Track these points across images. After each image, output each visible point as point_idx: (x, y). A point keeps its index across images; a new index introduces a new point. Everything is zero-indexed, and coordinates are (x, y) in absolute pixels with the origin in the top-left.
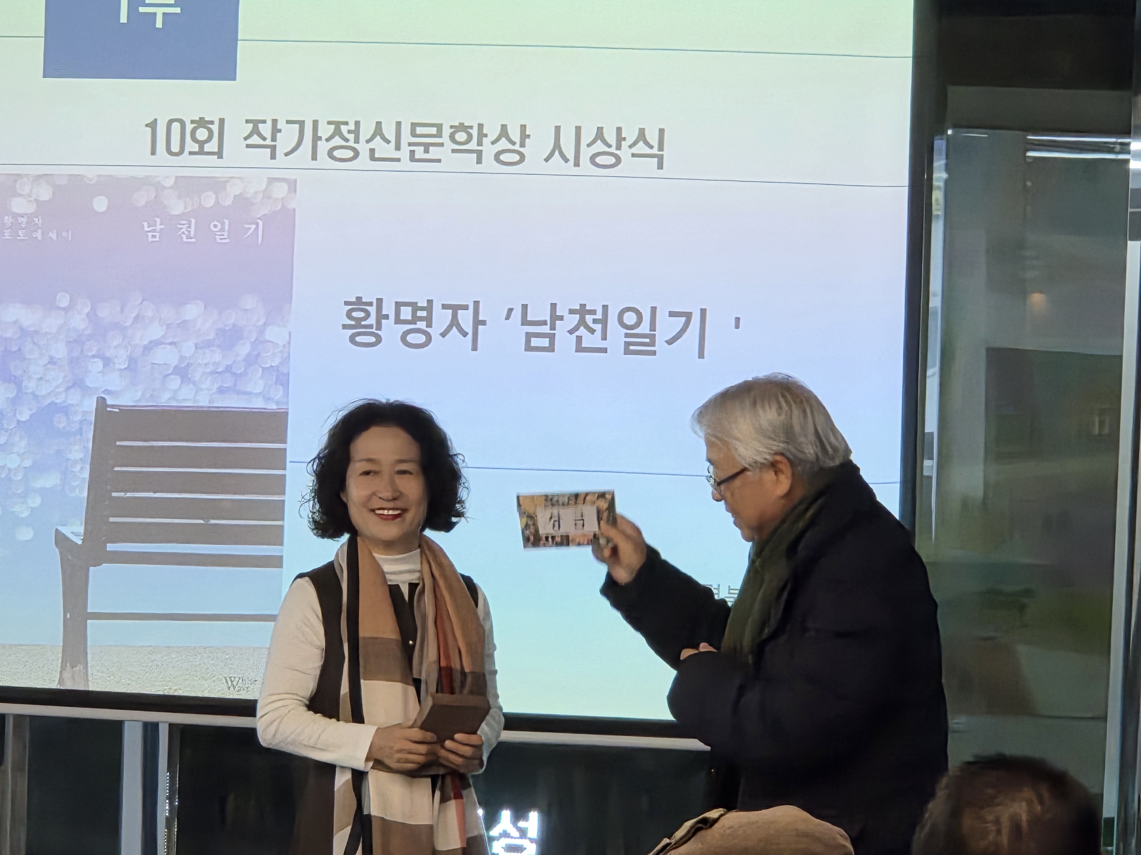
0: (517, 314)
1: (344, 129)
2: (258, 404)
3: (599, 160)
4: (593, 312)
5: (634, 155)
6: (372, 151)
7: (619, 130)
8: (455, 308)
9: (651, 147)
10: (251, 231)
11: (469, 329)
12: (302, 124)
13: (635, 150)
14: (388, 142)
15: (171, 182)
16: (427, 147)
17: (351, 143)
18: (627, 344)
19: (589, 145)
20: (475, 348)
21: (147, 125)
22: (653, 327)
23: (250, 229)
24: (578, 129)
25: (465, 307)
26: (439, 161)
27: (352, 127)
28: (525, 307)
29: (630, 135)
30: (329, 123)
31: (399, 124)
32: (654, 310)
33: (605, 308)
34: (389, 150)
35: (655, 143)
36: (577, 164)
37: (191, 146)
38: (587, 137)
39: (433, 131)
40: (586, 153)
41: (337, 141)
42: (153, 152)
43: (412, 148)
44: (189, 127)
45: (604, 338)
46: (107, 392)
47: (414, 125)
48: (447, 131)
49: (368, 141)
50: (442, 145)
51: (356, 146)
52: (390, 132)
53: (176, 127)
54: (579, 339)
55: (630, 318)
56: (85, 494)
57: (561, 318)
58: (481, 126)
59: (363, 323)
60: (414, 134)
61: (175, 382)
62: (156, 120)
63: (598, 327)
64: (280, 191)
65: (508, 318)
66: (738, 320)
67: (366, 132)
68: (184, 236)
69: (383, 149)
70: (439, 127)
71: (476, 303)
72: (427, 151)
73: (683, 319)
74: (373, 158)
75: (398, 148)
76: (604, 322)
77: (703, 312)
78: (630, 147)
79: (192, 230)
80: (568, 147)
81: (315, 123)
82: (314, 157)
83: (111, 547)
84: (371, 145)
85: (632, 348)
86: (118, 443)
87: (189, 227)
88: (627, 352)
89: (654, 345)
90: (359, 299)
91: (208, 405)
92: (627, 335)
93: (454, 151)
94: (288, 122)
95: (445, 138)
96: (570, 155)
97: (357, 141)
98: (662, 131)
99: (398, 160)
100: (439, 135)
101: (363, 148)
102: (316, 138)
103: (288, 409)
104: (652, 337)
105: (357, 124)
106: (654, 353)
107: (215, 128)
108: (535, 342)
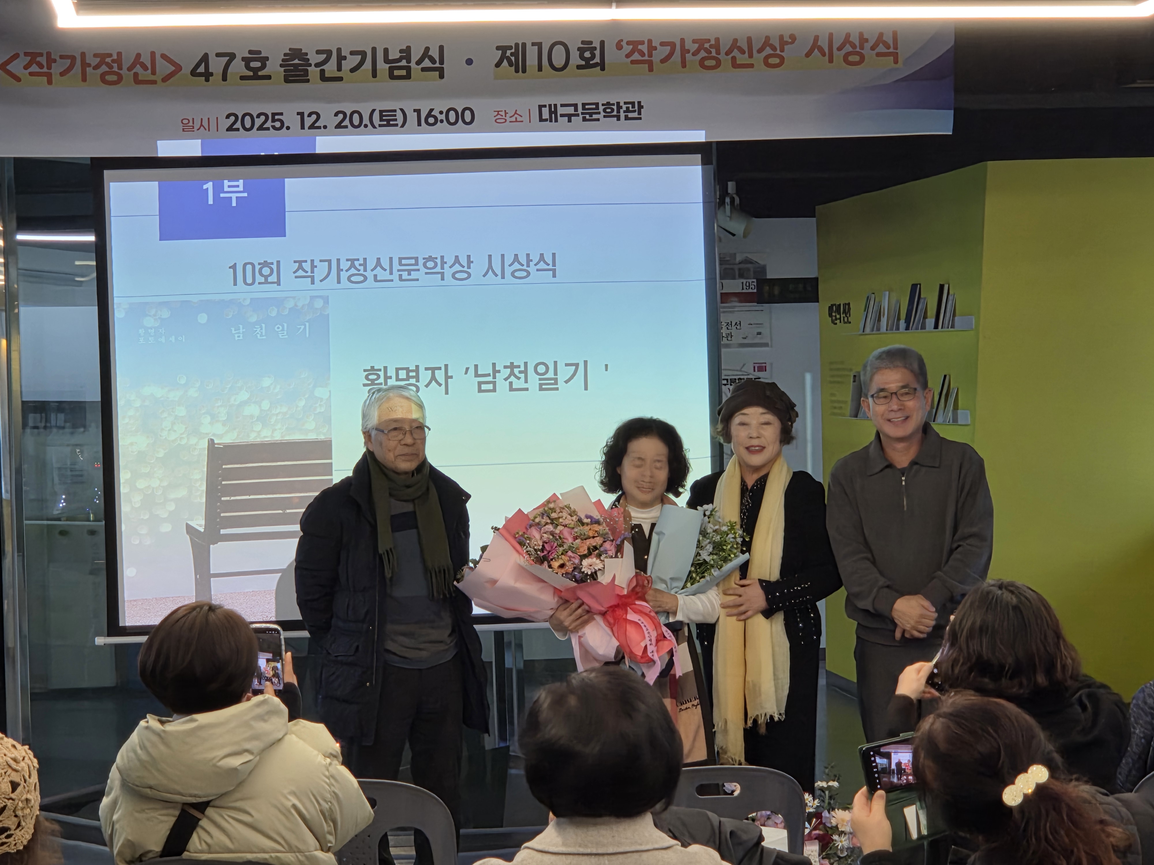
0: (472, 371)
1: (357, 263)
2: (312, 437)
3: (517, 274)
4: (519, 367)
5: (538, 270)
6: (375, 276)
7: (528, 255)
8: (433, 370)
9: (548, 265)
10: (301, 330)
11: (443, 382)
12: (329, 262)
13: (538, 267)
14: (385, 270)
15: (248, 302)
16: (409, 272)
17: (362, 272)
18: (541, 385)
19: (510, 266)
20: (447, 393)
21: (230, 268)
22: (556, 373)
23: (301, 328)
24: (503, 256)
25: (440, 368)
26: (418, 280)
27: (361, 262)
28: (476, 366)
29: (535, 258)
30: (347, 260)
31: (391, 259)
32: (556, 363)
33: (526, 364)
34: (386, 275)
35: (551, 262)
36: (503, 277)
37: (259, 279)
38: (508, 260)
39: (413, 261)
40: (508, 270)
41: (353, 271)
42: (235, 284)
43: (401, 273)
44: (257, 267)
45: (526, 381)
46: (214, 435)
47: (400, 259)
48: (421, 262)
49: (372, 270)
50: (418, 270)
51: (365, 273)
52: (386, 264)
53: (249, 268)
54: (511, 383)
55: (541, 369)
56: (204, 500)
57: (499, 371)
58: (442, 257)
59: (376, 382)
60: (400, 264)
61: (258, 427)
62: (235, 264)
63: (522, 376)
64: (319, 304)
65: (466, 373)
66: (606, 366)
67: (370, 265)
68: (259, 336)
69: (382, 275)
70: (416, 259)
71: (446, 366)
72: (409, 274)
73: (574, 367)
74: (376, 280)
75: (391, 273)
76: (525, 372)
77: (586, 362)
78: (536, 265)
79: (264, 331)
80: (497, 267)
81: (338, 260)
82: (339, 282)
83: (223, 532)
84: (375, 272)
85: (544, 387)
86: (224, 467)
87: (261, 329)
88: (541, 389)
89: (557, 384)
90: (372, 367)
91: (281, 439)
92: (540, 379)
93: (426, 273)
94: (321, 261)
95: (420, 266)
96: (499, 272)
97: (365, 270)
98: (554, 255)
99: (392, 281)
100: (417, 264)
101: (369, 274)
102: (339, 270)
103: (331, 438)
104: (556, 380)
105: (365, 259)
106: (557, 389)
107: (274, 267)
108: (484, 387)
